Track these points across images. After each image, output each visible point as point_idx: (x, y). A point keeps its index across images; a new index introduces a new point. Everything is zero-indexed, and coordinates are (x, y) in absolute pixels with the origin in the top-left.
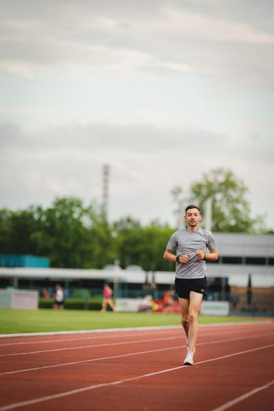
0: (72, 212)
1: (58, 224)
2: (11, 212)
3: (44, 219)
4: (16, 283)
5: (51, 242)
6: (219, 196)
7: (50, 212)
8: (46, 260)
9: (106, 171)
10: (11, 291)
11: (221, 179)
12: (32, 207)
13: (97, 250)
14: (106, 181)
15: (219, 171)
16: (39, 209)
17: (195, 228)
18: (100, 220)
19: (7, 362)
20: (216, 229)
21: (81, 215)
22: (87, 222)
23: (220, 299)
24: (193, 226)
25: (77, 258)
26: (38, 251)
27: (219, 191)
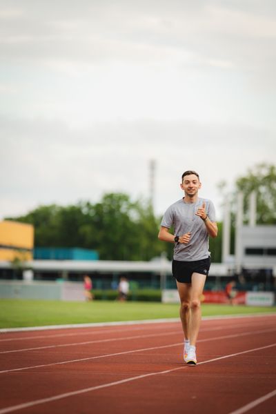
0: (119, 207)
1: (106, 219)
2: (61, 208)
3: (92, 213)
4: (65, 275)
5: (99, 236)
6: (263, 189)
7: (98, 206)
8: (95, 253)
9: (153, 166)
10: (61, 284)
11: (265, 172)
12: (80, 203)
13: (144, 242)
14: (152, 176)
15: (263, 166)
16: (88, 204)
17: (194, 198)
18: (146, 214)
19: (57, 352)
20: (260, 222)
21: (129, 209)
22: (134, 216)
23: (265, 290)
24: (191, 196)
25: (125, 250)
26: (86, 245)
27: (263, 184)
